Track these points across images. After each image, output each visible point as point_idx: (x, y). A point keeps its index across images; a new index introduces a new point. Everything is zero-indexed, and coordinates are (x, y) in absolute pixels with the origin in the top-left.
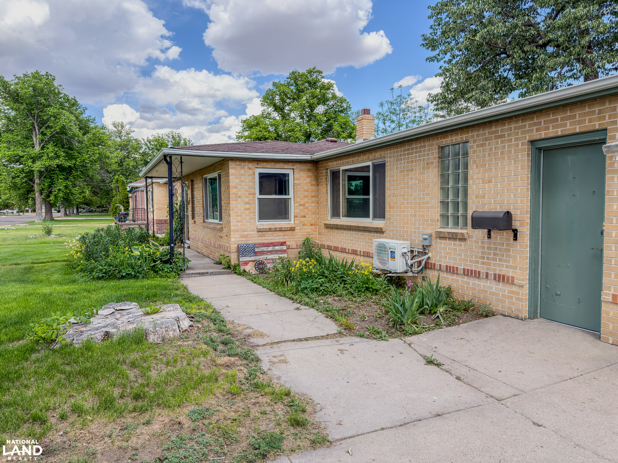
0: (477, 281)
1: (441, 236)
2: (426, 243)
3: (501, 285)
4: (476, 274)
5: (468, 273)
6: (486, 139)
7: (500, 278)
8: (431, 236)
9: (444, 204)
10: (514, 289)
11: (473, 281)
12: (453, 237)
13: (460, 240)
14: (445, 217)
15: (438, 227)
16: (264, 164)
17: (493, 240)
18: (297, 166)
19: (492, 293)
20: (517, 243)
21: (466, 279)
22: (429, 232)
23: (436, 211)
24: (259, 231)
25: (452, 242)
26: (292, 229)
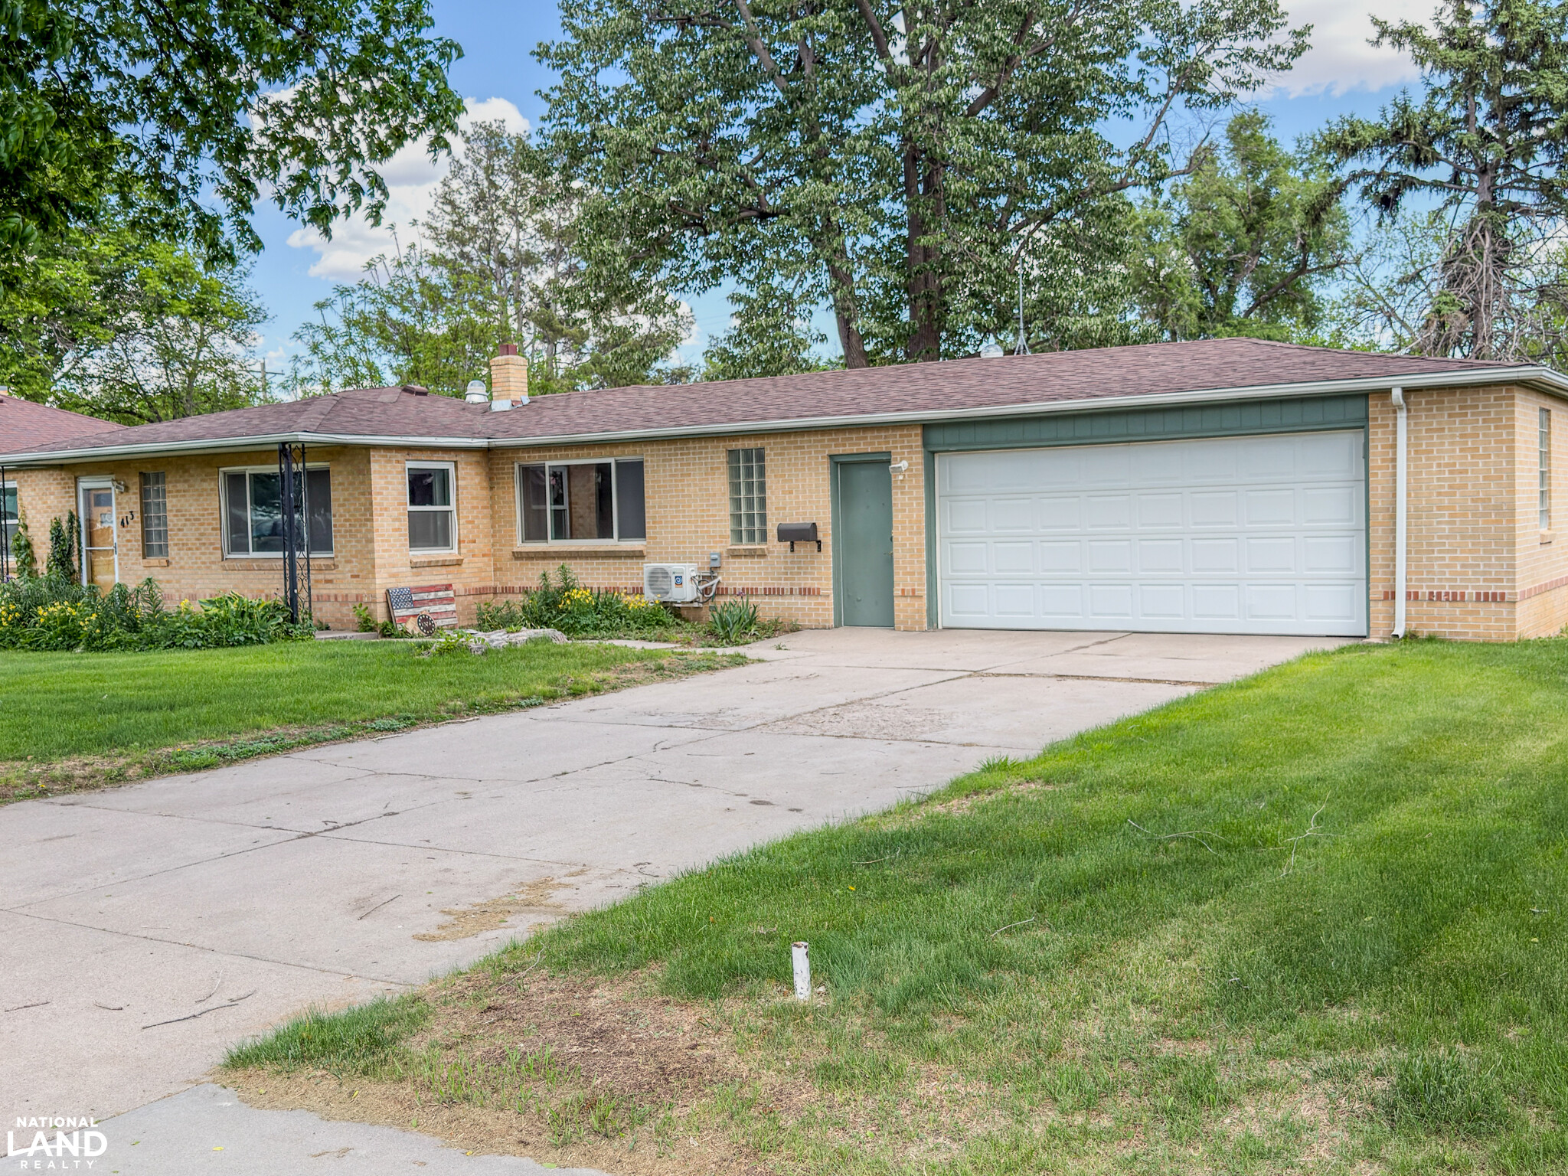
0: (780, 600)
1: (734, 555)
2: (716, 564)
3: (806, 599)
4: (780, 592)
5: (769, 592)
6: (784, 448)
7: (806, 592)
8: (720, 555)
9: (737, 518)
10: (820, 600)
11: (775, 601)
12: (751, 554)
13: (759, 556)
14: (738, 535)
15: (729, 544)
16: (417, 455)
17: (796, 554)
18: (461, 458)
19: (797, 609)
20: (821, 554)
21: (767, 599)
22: (718, 550)
23: (726, 526)
24: (415, 566)
25: (749, 560)
26: (459, 563)
